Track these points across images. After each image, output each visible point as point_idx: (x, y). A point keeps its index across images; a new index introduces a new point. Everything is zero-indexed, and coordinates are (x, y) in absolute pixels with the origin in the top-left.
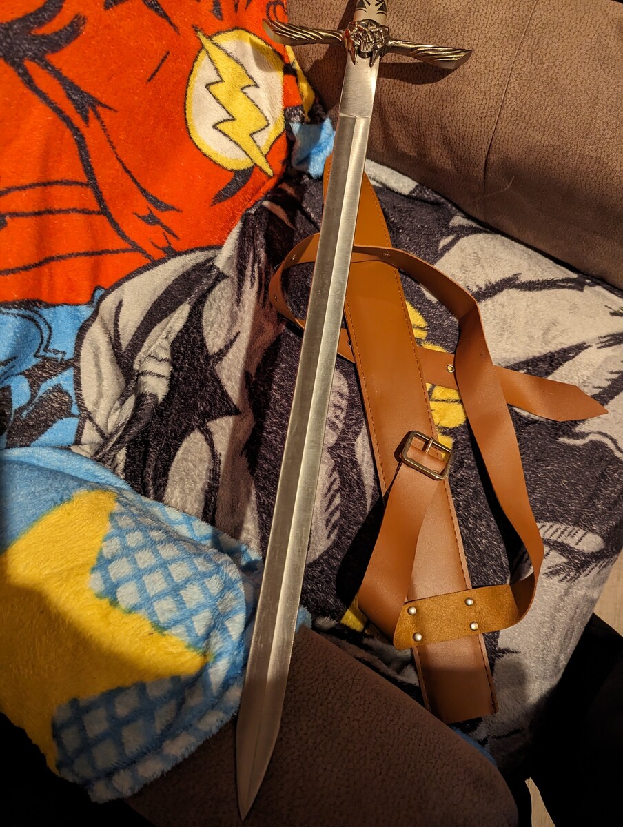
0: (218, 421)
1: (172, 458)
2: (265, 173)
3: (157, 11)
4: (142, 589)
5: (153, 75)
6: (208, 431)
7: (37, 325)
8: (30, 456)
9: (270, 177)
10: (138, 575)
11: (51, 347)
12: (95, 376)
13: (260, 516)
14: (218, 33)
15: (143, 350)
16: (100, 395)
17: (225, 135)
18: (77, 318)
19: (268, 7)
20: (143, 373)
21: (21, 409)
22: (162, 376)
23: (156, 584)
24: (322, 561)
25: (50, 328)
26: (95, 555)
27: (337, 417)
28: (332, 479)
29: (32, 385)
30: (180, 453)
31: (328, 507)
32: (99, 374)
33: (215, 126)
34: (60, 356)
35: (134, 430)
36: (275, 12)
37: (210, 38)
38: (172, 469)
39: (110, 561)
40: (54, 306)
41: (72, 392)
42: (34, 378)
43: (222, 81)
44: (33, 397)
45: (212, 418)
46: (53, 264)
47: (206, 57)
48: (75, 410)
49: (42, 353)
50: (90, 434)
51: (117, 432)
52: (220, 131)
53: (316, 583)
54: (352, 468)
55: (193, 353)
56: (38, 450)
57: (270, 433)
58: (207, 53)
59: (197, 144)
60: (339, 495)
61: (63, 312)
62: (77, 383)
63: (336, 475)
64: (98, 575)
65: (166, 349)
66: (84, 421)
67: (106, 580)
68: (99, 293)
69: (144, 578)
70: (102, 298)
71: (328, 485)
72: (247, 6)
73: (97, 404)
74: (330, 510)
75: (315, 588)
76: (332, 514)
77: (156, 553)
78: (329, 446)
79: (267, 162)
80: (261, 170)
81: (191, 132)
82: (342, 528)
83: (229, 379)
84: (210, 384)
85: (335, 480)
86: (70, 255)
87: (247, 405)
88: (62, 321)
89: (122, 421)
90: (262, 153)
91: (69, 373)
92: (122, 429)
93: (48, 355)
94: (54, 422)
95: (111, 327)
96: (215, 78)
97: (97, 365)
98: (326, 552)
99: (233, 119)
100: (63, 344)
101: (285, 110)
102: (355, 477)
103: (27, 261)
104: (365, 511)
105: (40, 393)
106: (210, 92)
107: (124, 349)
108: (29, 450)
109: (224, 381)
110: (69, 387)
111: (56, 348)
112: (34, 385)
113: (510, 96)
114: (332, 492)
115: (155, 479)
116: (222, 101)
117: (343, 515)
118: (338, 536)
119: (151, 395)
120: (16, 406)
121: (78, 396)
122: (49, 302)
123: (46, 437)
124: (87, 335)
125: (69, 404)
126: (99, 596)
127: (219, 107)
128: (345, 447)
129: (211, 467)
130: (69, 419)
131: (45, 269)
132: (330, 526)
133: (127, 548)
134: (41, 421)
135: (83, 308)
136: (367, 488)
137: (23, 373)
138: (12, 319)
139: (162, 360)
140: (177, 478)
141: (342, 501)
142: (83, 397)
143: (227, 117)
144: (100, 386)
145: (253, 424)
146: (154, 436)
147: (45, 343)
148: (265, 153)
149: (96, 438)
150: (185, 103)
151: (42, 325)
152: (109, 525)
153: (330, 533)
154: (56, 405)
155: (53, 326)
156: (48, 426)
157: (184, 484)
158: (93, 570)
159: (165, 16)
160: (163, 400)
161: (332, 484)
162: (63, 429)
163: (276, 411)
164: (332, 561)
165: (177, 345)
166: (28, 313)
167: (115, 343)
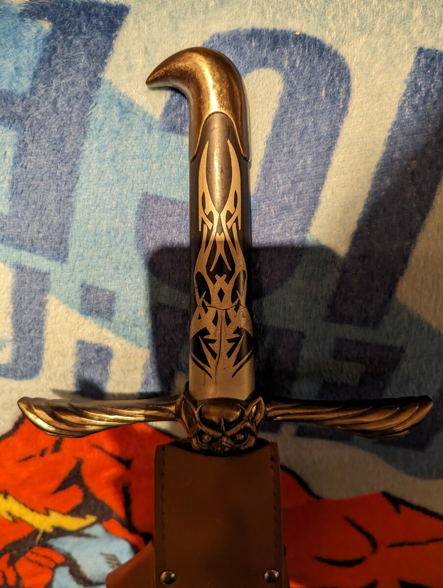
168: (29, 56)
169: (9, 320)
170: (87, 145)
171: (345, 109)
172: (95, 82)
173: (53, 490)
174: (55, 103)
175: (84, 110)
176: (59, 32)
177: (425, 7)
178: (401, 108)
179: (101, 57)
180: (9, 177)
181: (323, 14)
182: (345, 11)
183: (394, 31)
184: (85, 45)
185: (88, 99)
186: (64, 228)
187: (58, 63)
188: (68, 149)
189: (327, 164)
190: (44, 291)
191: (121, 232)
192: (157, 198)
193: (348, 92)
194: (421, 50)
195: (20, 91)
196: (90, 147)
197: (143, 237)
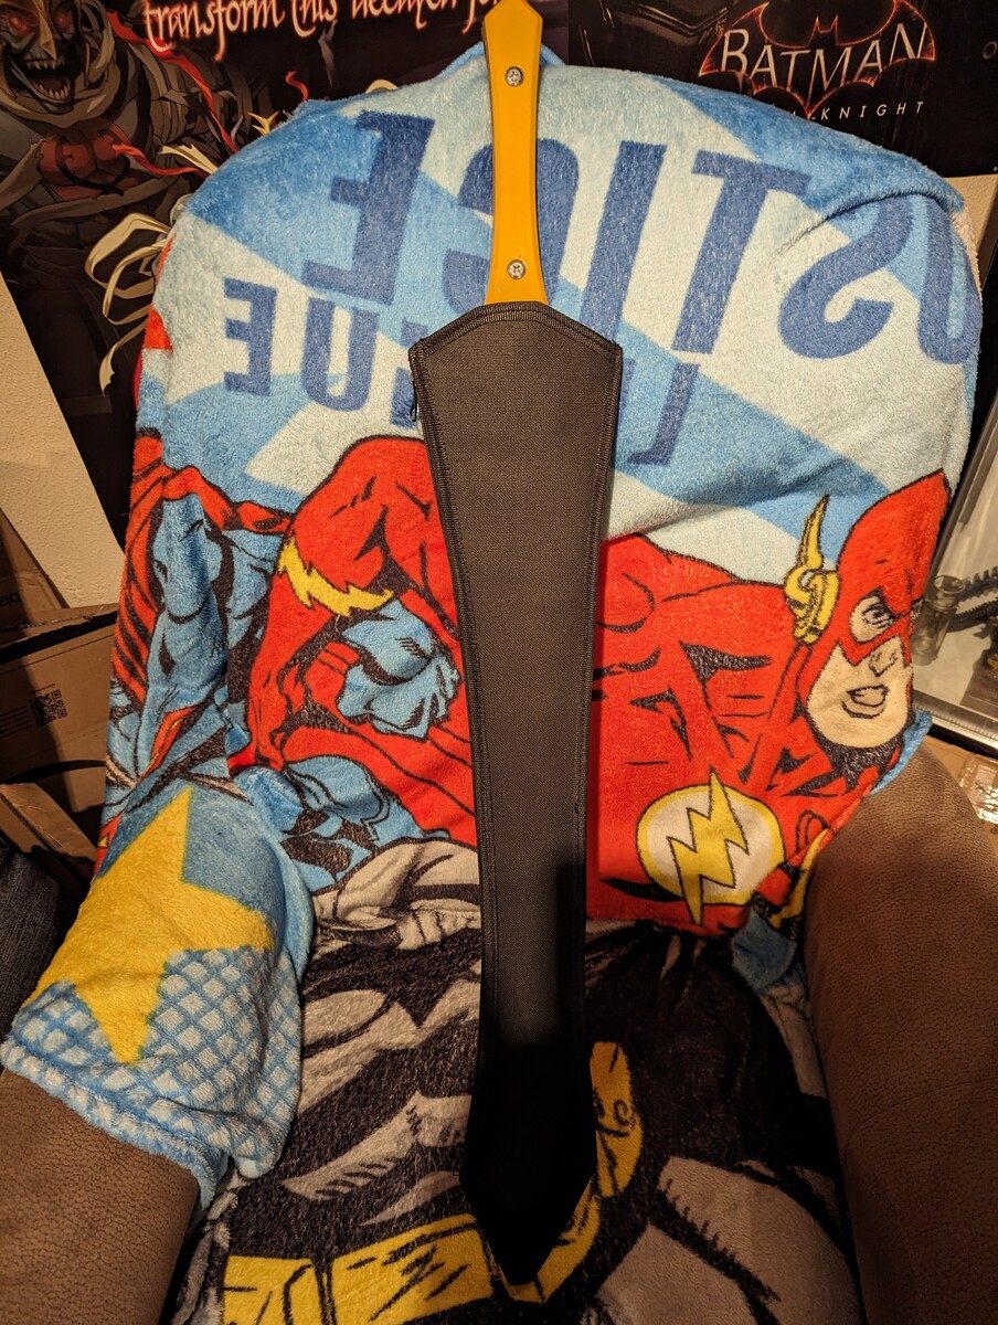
0: (403, 1011)
1: (349, 988)
2: (691, 916)
3: (680, 734)
4: (183, 995)
5: (639, 764)
6: (388, 1007)
7: (381, 807)
8: (286, 865)
9: (694, 922)
10: (194, 987)
11: (375, 826)
12: (376, 873)
13: (317, 1105)
14: (733, 788)
15: (432, 902)
16: (362, 888)
17: (673, 852)
18: (408, 830)
19: (807, 812)
20: (415, 917)
21: (317, 836)
22: (423, 935)
23: (192, 1004)
24: (290, 1198)
25: (387, 816)
26: (203, 947)
27: (457, 1134)
28: (384, 1164)
29: (339, 832)
30: (357, 993)
31: (350, 1175)
32: (380, 875)
33: (669, 839)
34: (375, 837)
35: (360, 940)
36: (810, 820)
37: (723, 785)
38: (339, 995)
39: (199, 961)
40: (404, 808)
41: (353, 864)
42: (347, 829)
43: (709, 818)
44: (331, 838)
45: (403, 1004)
46: (433, 788)
47: (706, 793)
48: (340, 875)
49: (367, 823)
50: (326, 900)
51: (352, 926)
52: (671, 846)
53: (264, 1205)
54: (406, 1182)
55: (465, 952)
56: (293, 867)
57: (409, 1068)
58: (711, 791)
59: (639, 833)
60: (368, 1180)
61: (406, 817)
62: (362, 864)
63: (391, 1165)
64: (184, 956)
65: (455, 925)
66: (335, 889)
67: (182, 965)
68: (444, 835)
69: (194, 993)
70: (441, 839)
71: (376, 1161)
72: (786, 795)
73: (354, 890)
74: (348, 1179)
75: (260, 1206)
76: (345, 1183)
77: (225, 996)
78: (420, 1141)
79: (702, 909)
80: (688, 907)
81: (642, 822)
82: (333, 1202)
83: (452, 998)
84: (439, 983)
85: (385, 1167)
86: (449, 794)
87: (430, 1032)
88: (397, 822)
89: (365, 925)
90: (702, 898)
91: (366, 853)
92: (358, 929)
93: (369, 828)
94: (320, 865)
95: (424, 862)
96: (704, 810)
97: (384, 869)
98: (302, 1198)
99: (695, 850)
100: (384, 833)
101: (756, 893)
102: (396, 1191)
103: (411, 771)
104: (361, 1221)
105: (338, 841)
106: (689, 816)
107: (418, 884)
108: (290, 862)
109: (448, 996)
110: (355, 860)
111: (378, 831)
112: (340, 833)
113: (904, 1109)
114: (370, 1171)
115: (323, 984)
116: (694, 830)
117: (348, 1197)
118: (324, 1202)
119: (398, 935)
120: (317, 830)
121: (353, 871)
122: (404, 803)
123: (303, 866)
124: (401, 846)
125: (342, 869)
126: (166, 965)
127: (688, 831)
128: (426, 1160)
129: (353, 1030)
130: (330, 875)
131: (423, 785)
132: (331, 1188)
133: (218, 969)
134: (315, 856)
135: (418, 829)
136: (389, 1210)
137: (344, 820)
138: (367, 787)
139: (441, 927)
140: (331, 1004)
141: (363, 1187)
142: (355, 876)
143: (690, 844)
144: (370, 883)
145: (413, 1046)
146: (366, 962)
147: (375, 820)
148: (706, 900)
149: (329, 908)
150: (654, 802)
151: (384, 810)
152: (236, 948)
153: (323, 1192)
154: (335, 859)
155: (390, 817)
156: (314, 863)
157: (327, 1013)
158: (189, 951)
159: (686, 743)
160: (404, 951)
161: (379, 1166)
162: (319, 876)
163: (436, 1063)
164: (293, 1209)
165: (469, 934)
166: (380, 794)
167: (413, 872)
168: (367, 155)
169: (346, 356)
170: (409, 216)
171: (576, 186)
172: (414, 172)
173: (356, 555)
174: (387, 188)
175: (408, 193)
176: (387, 139)
177: (625, 114)
178: (612, 182)
179: (418, 155)
180: (353, 242)
181: (558, 123)
182: (573, 119)
183: (606, 131)
184: (407, 148)
185: (410, 184)
186: (391, 278)
187: (389, 161)
188: (396, 218)
189: (567, 224)
190: (374, 327)
191: (432, 279)
192: (457, 253)
193: (577, 174)
194: (623, 143)
195: (362, 180)
196: (411, 218)
197: (448, 282)
